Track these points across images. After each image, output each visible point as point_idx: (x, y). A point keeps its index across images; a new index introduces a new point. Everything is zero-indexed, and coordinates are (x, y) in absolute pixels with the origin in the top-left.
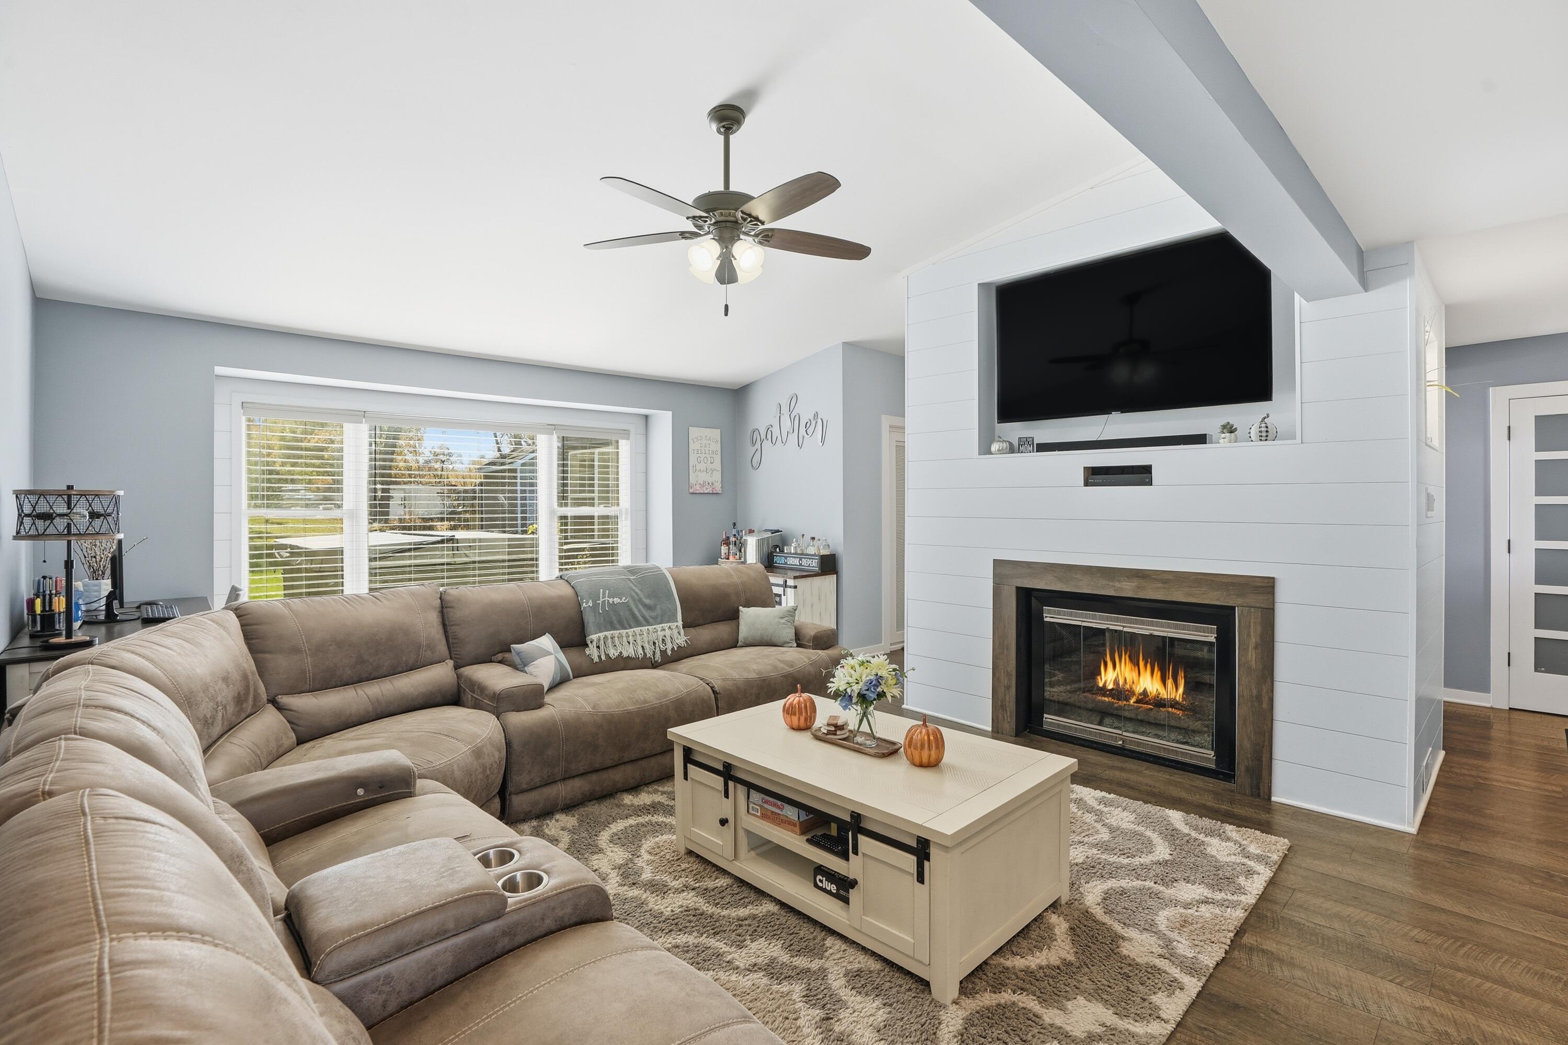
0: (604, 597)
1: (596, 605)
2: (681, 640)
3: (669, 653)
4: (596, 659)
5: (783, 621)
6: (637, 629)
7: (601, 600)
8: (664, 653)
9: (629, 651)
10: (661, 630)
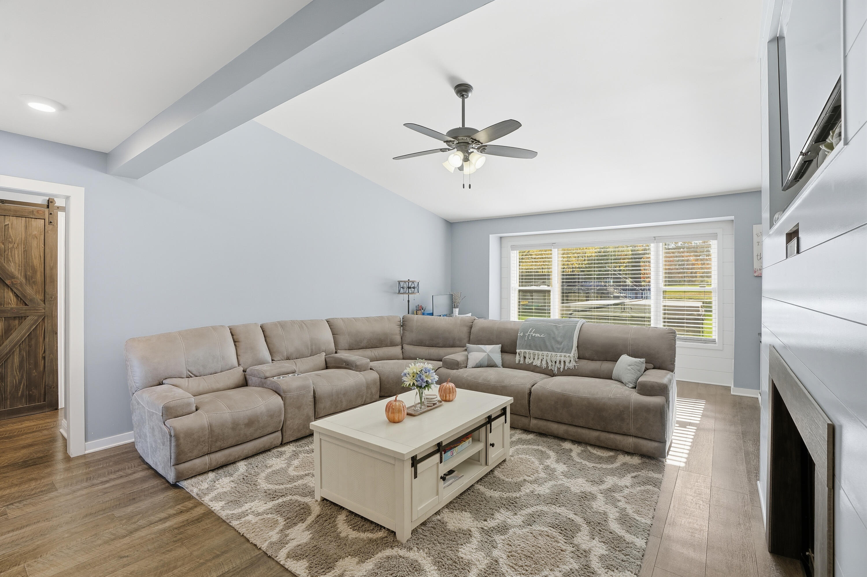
0: (530, 332)
1: (524, 335)
2: (572, 365)
3: (562, 370)
4: (517, 362)
5: (629, 368)
6: (545, 352)
7: (528, 333)
8: (559, 369)
9: (537, 363)
10: (560, 356)
